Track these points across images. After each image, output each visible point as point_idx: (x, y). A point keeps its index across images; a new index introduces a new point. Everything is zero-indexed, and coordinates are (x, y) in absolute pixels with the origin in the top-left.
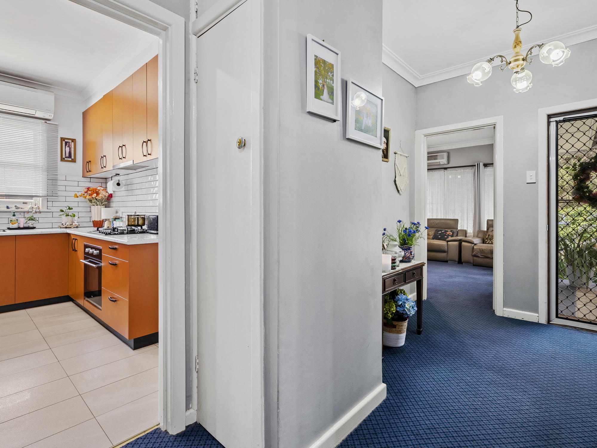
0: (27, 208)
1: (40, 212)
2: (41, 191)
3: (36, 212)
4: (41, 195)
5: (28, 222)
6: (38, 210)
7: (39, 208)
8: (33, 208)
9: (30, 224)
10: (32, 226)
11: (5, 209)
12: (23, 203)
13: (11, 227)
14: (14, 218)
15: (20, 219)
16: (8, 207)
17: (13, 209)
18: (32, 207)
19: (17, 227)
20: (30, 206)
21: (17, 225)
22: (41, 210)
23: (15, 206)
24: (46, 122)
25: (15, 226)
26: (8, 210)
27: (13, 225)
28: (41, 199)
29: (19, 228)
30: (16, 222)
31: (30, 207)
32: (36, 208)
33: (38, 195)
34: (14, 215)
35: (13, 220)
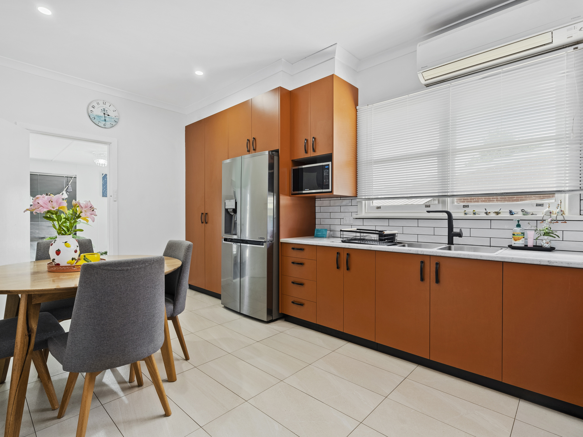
0: (541, 213)
1: (565, 221)
2: (567, 182)
3: (557, 221)
4: (567, 189)
5: (542, 237)
6: (560, 218)
7: (562, 212)
8: (551, 213)
9: (544, 241)
10: (547, 246)
11: (508, 215)
12: (537, 206)
13: (513, 245)
14: (518, 230)
15: (528, 232)
16: (511, 213)
17: (519, 215)
18: (549, 211)
19: (523, 246)
20: (548, 209)
21: (523, 243)
22: (567, 216)
23: (523, 211)
24: (577, 48)
25: (520, 243)
26: (511, 217)
27: (516, 242)
28: (567, 195)
29: (525, 248)
30: (520, 237)
31: (547, 212)
32: (558, 213)
33: (563, 189)
34: (519, 226)
35: (515, 234)
